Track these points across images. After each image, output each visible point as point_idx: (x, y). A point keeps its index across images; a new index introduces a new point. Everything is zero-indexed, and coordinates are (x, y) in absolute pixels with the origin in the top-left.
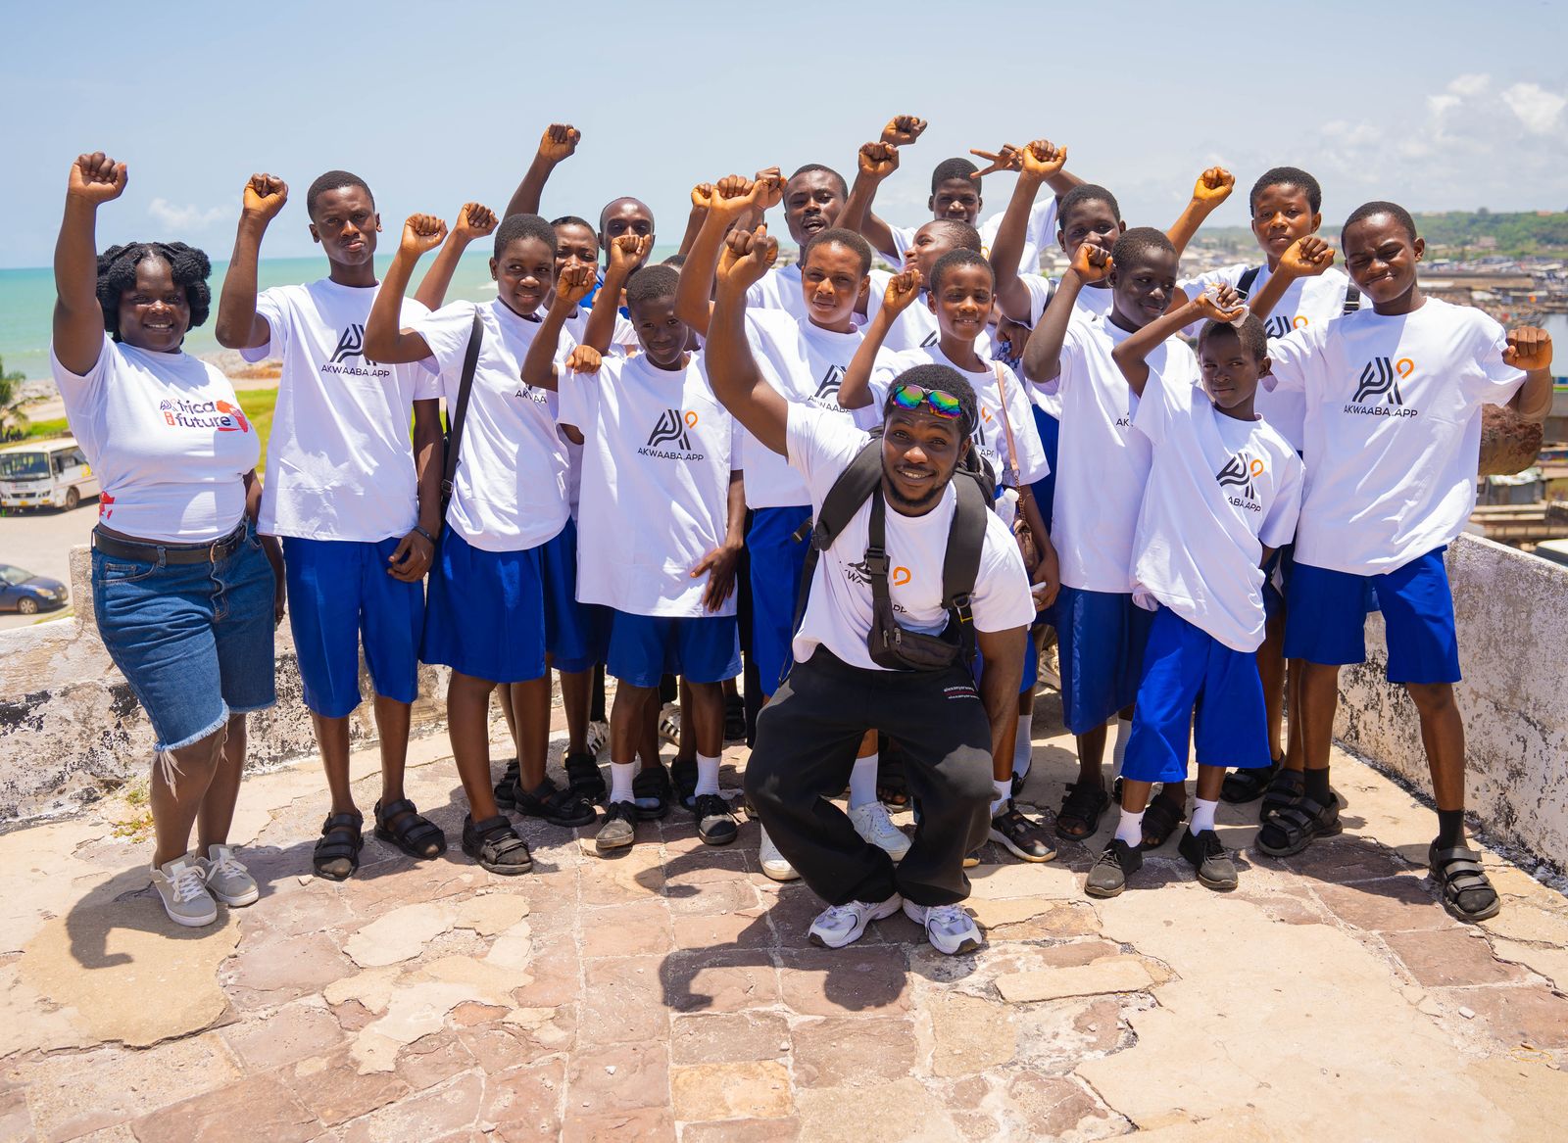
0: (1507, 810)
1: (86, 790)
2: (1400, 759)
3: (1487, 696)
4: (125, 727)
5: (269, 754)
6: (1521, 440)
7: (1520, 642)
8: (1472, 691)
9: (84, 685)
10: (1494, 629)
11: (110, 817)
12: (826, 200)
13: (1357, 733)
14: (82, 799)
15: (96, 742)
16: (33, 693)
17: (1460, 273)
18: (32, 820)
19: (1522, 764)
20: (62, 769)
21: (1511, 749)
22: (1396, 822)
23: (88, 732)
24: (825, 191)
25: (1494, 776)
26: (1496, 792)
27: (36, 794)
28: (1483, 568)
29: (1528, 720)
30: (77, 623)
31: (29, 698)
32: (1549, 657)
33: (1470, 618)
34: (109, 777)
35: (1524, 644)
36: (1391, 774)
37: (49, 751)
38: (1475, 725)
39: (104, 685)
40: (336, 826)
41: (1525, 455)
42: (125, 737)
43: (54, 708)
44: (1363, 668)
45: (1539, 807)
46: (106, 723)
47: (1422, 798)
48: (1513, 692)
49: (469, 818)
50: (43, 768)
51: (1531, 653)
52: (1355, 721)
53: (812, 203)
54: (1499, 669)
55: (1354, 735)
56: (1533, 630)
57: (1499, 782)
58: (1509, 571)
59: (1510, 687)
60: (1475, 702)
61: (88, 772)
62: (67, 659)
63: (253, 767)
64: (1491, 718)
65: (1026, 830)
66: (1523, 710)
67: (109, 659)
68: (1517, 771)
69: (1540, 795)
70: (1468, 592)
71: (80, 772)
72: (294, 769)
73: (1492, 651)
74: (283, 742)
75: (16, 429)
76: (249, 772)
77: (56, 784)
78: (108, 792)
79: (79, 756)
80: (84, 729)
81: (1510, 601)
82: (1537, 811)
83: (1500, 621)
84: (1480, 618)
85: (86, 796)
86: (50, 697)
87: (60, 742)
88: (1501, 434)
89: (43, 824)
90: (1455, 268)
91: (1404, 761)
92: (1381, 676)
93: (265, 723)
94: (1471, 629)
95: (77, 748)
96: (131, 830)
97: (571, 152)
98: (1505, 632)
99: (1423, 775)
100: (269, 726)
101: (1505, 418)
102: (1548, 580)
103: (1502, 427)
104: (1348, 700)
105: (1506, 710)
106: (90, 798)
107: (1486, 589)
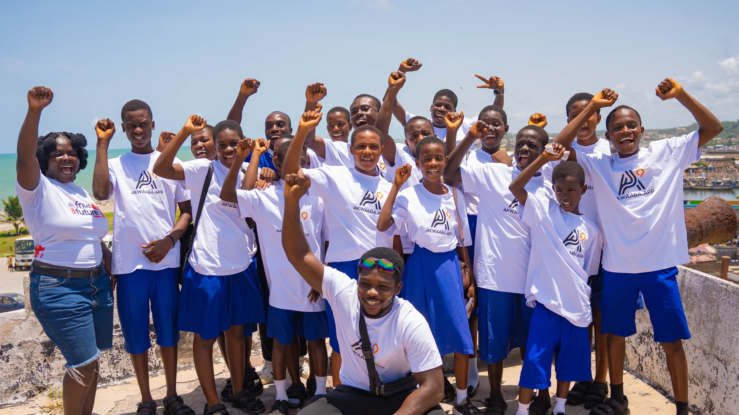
0: (710, 404)
1: (29, 391)
2: (661, 380)
3: (700, 348)
4: (48, 362)
5: (117, 375)
6: (727, 226)
7: (714, 320)
8: (693, 346)
9: (29, 341)
10: (702, 314)
11: (40, 404)
12: (366, 110)
13: (642, 368)
14: (27, 395)
15: (34, 368)
16: (5, 344)
17: (729, 151)
18: (3, 405)
19: (716, 380)
20: (18, 381)
21: (711, 373)
22: (657, 410)
23: (31, 364)
24: (366, 106)
25: (704, 387)
26: (705, 395)
27: (5, 393)
28: (697, 285)
29: (718, 359)
30: (26, 311)
31: (3, 347)
32: (727, 328)
33: (691, 310)
34: (40, 385)
35: (716, 322)
36: (657, 387)
37: (12, 372)
38: (694, 362)
39: (38, 341)
40: (143, 408)
41: (729, 233)
42: (48, 366)
43: (15, 352)
44: (644, 336)
45: (724, 401)
46: (39, 359)
47: (670, 398)
48: (711, 345)
49: (206, 405)
50: (9, 380)
51: (719, 326)
52: (641, 362)
53: (360, 112)
54: (705, 334)
55: (640, 369)
56: (720, 315)
57: (706, 390)
58: (708, 286)
59: (710, 343)
60: (695, 350)
61: (30, 383)
62: (21, 328)
63: (109, 382)
64: (702, 358)
65: (474, 413)
66: (716, 354)
67: (41, 329)
68: (714, 384)
69: (724, 396)
70: (690, 297)
71: (26, 383)
72: (129, 383)
73: (702, 325)
74: (124, 370)
75: (24, 229)
76: (107, 384)
77: (15, 389)
78: (40, 392)
79: (26, 375)
80: (28, 362)
81: (710, 301)
82: (723, 404)
83: (705, 311)
84: (696, 310)
85: (29, 394)
86: (13, 346)
87: (17, 368)
88: (716, 223)
89: (8, 407)
90: (727, 149)
91: (663, 381)
92: (652, 339)
93: (115, 361)
94: (692, 315)
95: (25, 371)
96: (49, 410)
97: (255, 91)
98: (707, 316)
99: (669, 387)
100: (118, 362)
101: (719, 215)
102: (726, 290)
103: (717, 219)
104: (638, 352)
105: (708, 355)
106: (31, 395)
107: (698, 295)
